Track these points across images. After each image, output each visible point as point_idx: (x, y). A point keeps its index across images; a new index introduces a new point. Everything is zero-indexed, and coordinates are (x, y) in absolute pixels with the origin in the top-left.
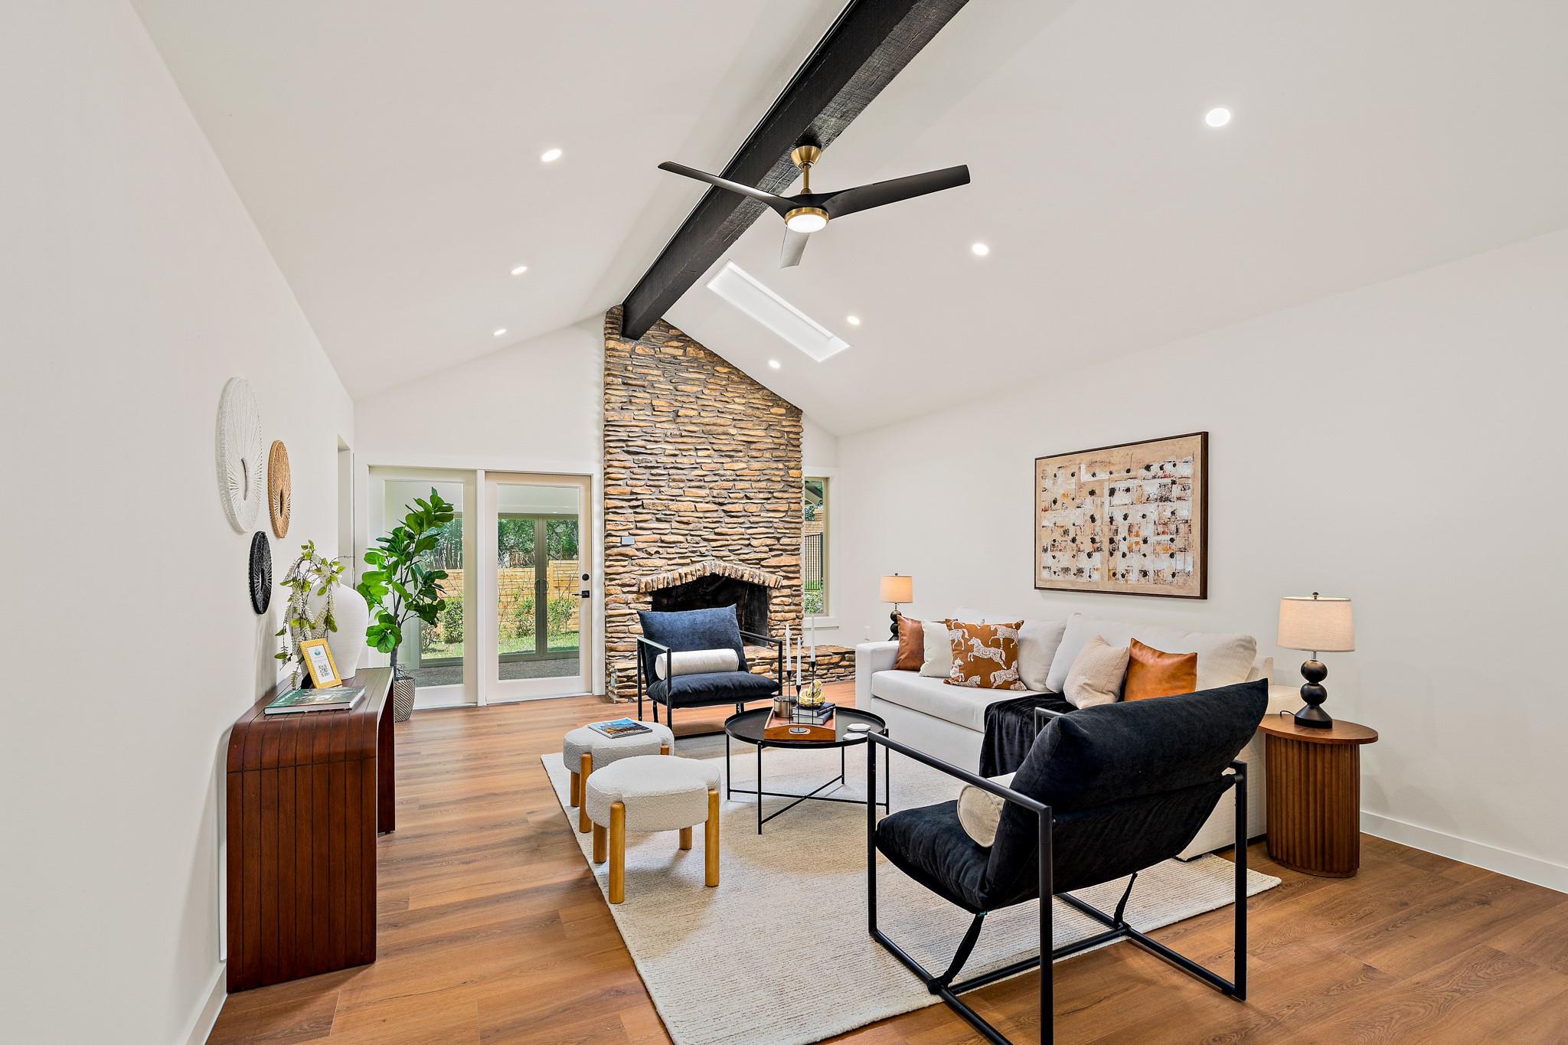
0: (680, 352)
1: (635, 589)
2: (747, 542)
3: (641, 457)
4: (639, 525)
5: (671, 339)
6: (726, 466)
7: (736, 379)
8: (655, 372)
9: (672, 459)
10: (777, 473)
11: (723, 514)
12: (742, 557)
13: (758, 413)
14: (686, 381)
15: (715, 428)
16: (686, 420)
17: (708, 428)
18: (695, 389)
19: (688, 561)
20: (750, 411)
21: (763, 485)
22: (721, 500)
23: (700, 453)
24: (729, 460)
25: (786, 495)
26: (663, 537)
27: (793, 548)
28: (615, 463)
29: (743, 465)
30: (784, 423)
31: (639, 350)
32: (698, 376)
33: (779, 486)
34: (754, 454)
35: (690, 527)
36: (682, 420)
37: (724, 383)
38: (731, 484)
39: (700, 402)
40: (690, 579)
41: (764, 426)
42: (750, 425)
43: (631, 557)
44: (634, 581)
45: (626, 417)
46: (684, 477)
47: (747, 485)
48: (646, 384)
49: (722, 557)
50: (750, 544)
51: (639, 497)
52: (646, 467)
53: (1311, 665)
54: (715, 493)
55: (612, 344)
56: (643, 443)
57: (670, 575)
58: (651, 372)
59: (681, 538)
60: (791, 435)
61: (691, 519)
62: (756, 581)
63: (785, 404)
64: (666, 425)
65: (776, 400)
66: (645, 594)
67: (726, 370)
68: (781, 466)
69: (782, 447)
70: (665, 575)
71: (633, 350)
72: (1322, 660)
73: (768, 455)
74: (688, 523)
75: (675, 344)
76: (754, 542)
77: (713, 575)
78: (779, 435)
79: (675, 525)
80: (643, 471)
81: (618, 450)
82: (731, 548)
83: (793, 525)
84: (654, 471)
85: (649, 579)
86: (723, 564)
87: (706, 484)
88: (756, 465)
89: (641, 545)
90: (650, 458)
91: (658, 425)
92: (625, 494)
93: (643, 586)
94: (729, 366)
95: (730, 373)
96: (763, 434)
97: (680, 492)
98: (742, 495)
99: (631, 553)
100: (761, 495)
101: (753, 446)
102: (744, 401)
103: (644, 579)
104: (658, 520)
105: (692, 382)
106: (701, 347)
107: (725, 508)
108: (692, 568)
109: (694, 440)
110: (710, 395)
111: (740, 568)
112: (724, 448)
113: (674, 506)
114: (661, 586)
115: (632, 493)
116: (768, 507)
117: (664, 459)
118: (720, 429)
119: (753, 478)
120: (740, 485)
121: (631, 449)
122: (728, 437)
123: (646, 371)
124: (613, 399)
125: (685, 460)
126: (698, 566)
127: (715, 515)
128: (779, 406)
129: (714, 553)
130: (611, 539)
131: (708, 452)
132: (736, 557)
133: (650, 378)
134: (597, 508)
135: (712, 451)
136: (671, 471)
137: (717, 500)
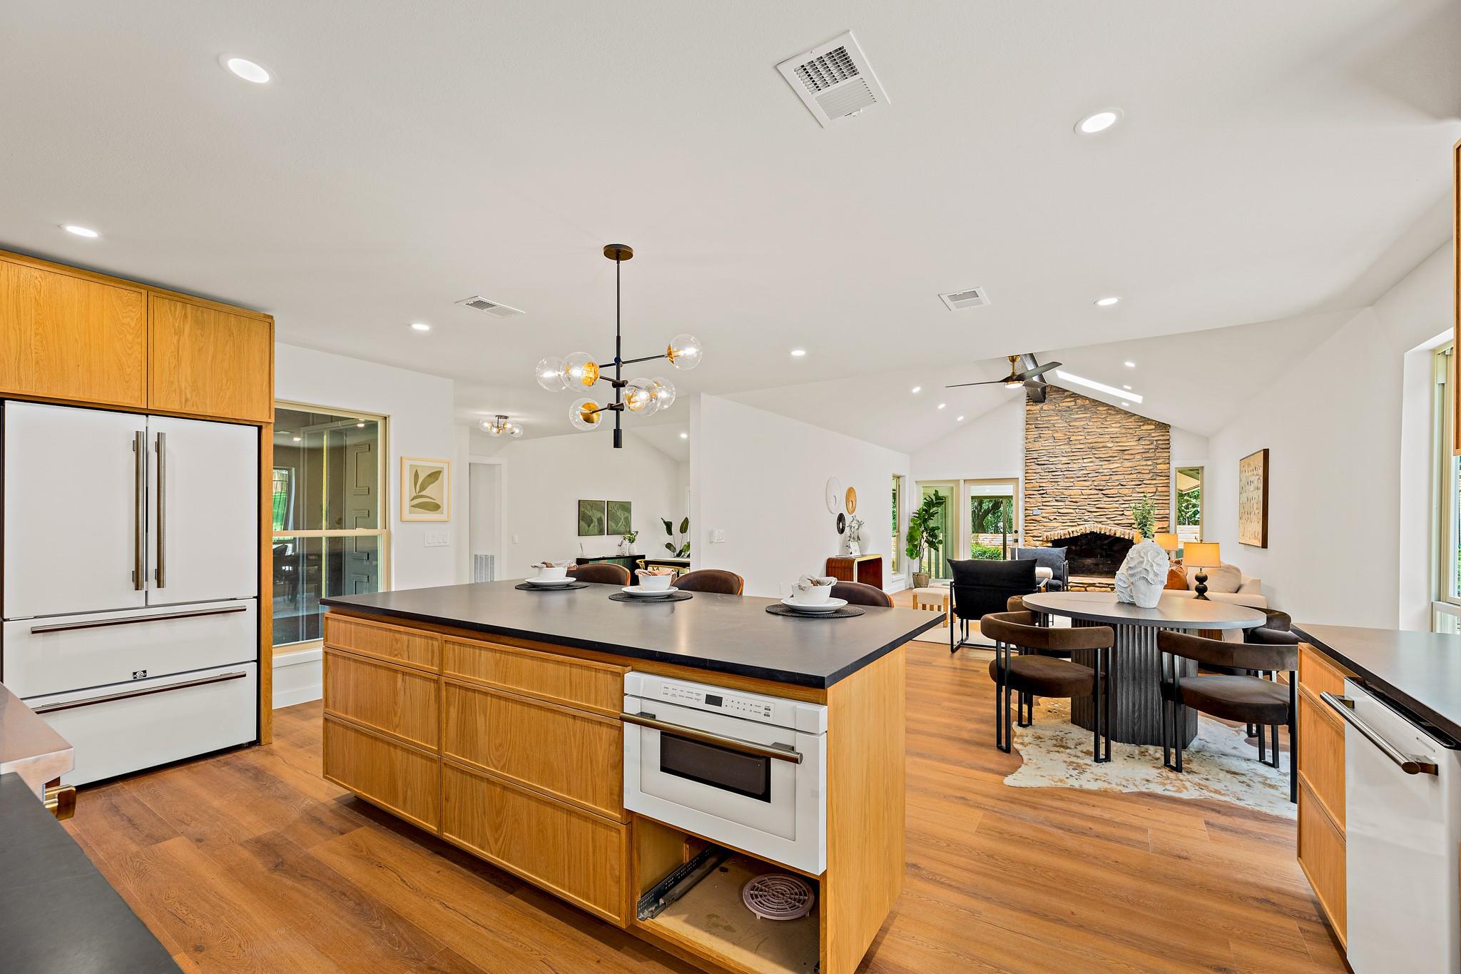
0: (1073, 403)
1: (1041, 539)
2: (1122, 513)
3: (1045, 466)
4: (1044, 504)
5: (1066, 397)
6: (1104, 467)
7: (1113, 412)
8: (1056, 418)
9: (1066, 466)
10: (1147, 468)
11: (1102, 496)
12: (1116, 522)
13: (1131, 431)
14: (1076, 420)
15: (1096, 444)
16: (1076, 442)
17: (1092, 445)
18: (1082, 423)
19: (1075, 524)
20: (1124, 431)
21: (1134, 476)
22: (1101, 488)
23: (1085, 461)
24: (1107, 463)
25: (1154, 482)
26: (1059, 511)
27: (1160, 516)
28: (1029, 471)
29: (1119, 465)
30: (1153, 435)
31: (1045, 407)
32: (1085, 415)
33: (1149, 476)
34: (1127, 457)
35: (1078, 504)
36: (1073, 442)
37: (1104, 416)
38: (1108, 477)
39: (1086, 430)
40: (1076, 534)
41: (1136, 438)
42: (1125, 439)
43: (1039, 521)
44: (1040, 535)
45: (1037, 446)
46: (1074, 476)
47: (1121, 477)
48: (1049, 426)
49: (1100, 522)
50: (1123, 514)
51: (1044, 488)
52: (1049, 472)
53: (1200, 575)
54: (1096, 483)
55: (1028, 408)
56: (1048, 459)
57: (1062, 532)
58: (1052, 418)
59: (1072, 511)
60: (1159, 442)
61: (1078, 500)
62: (1127, 537)
63: (1154, 422)
64: (1062, 447)
65: (1146, 421)
66: (1047, 541)
67: (1105, 408)
68: (1150, 463)
69: (1151, 451)
70: (1059, 532)
71: (1042, 408)
72: (1205, 572)
73: (1138, 457)
74: (1076, 502)
75: (1069, 400)
76: (1126, 513)
77: (1092, 533)
78: (1148, 443)
79: (1067, 503)
80: (1047, 474)
81: (1032, 464)
82: (1107, 516)
83: (1161, 501)
84: (1054, 474)
85: (1048, 534)
86: (1100, 525)
87: (1089, 479)
88: (1127, 464)
89: (1044, 515)
90: (1052, 466)
91: (1057, 447)
92: (1036, 487)
93: (1045, 537)
94: (1107, 405)
95: (1108, 409)
96: (1135, 443)
97: (1072, 484)
98: (1117, 484)
99: (1039, 520)
100: (1133, 483)
101: (1126, 452)
102: (1119, 425)
103: (1046, 534)
104: (1056, 501)
105: (1081, 420)
106: (1087, 398)
107: (1103, 492)
108: (1078, 528)
109: (1081, 453)
110: (1093, 426)
111: (1114, 529)
112: (1103, 456)
113: (1067, 492)
114: (1056, 538)
115: (1040, 487)
116: (1138, 490)
117: (1060, 466)
118: (1101, 445)
119: (1125, 473)
120: (1115, 478)
121: (1039, 463)
122: (1107, 449)
123: (1050, 419)
124: (1029, 437)
125: (1075, 465)
126: (1081, 527)
127: (1096, 496)
128: (1148, 424)
129: (1094, 520)
130: (1027, 511)
131: (1091, 460)
132: (1112, 522)
133: (1052, 422)
134: (1021, 495)
135: (1094, 459)
136: (1065, 473)
137: (1097, 488)
